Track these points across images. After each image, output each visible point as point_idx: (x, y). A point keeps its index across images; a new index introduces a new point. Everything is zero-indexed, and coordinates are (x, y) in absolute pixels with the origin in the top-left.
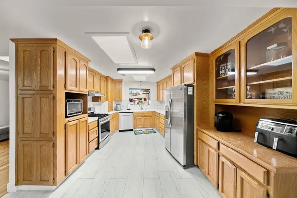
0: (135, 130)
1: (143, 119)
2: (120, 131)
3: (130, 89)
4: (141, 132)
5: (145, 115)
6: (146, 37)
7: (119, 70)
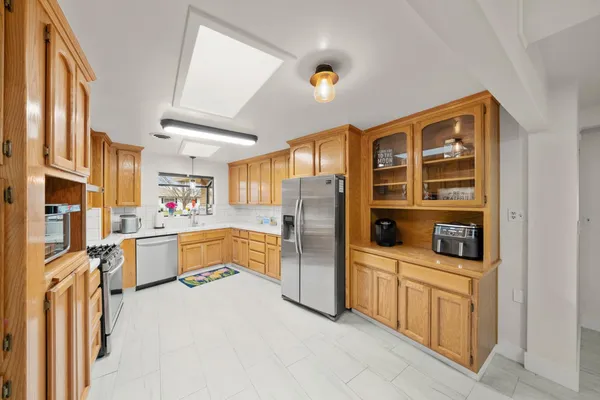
0: (182, 277)
1: (203, 247)
2: (139, 288)
3: (161, 174)
4: (200, 278)
5: (209, 236)
6: (324, 81)
7: (166, 122)
